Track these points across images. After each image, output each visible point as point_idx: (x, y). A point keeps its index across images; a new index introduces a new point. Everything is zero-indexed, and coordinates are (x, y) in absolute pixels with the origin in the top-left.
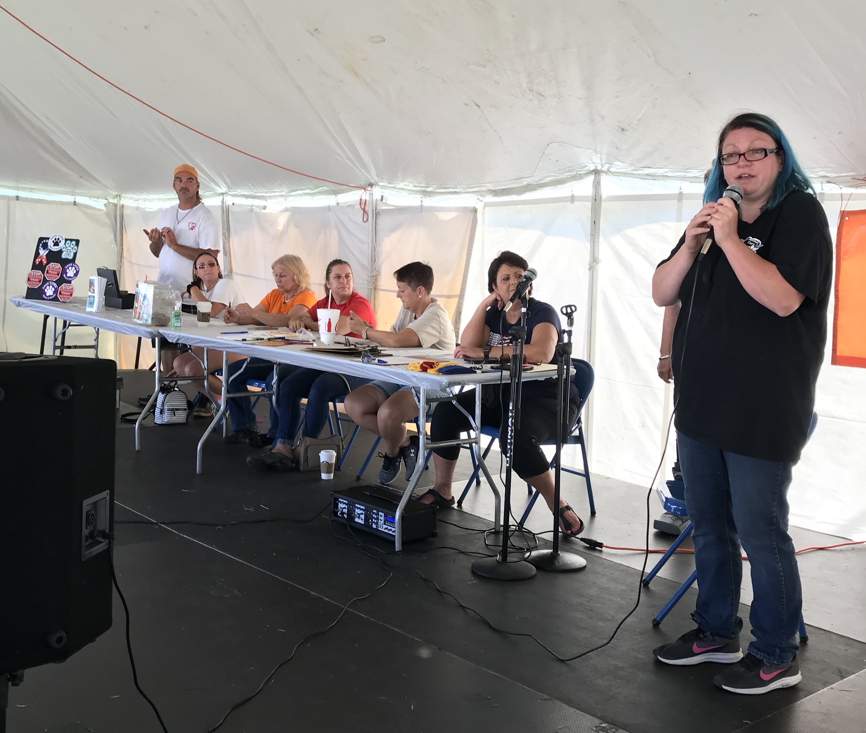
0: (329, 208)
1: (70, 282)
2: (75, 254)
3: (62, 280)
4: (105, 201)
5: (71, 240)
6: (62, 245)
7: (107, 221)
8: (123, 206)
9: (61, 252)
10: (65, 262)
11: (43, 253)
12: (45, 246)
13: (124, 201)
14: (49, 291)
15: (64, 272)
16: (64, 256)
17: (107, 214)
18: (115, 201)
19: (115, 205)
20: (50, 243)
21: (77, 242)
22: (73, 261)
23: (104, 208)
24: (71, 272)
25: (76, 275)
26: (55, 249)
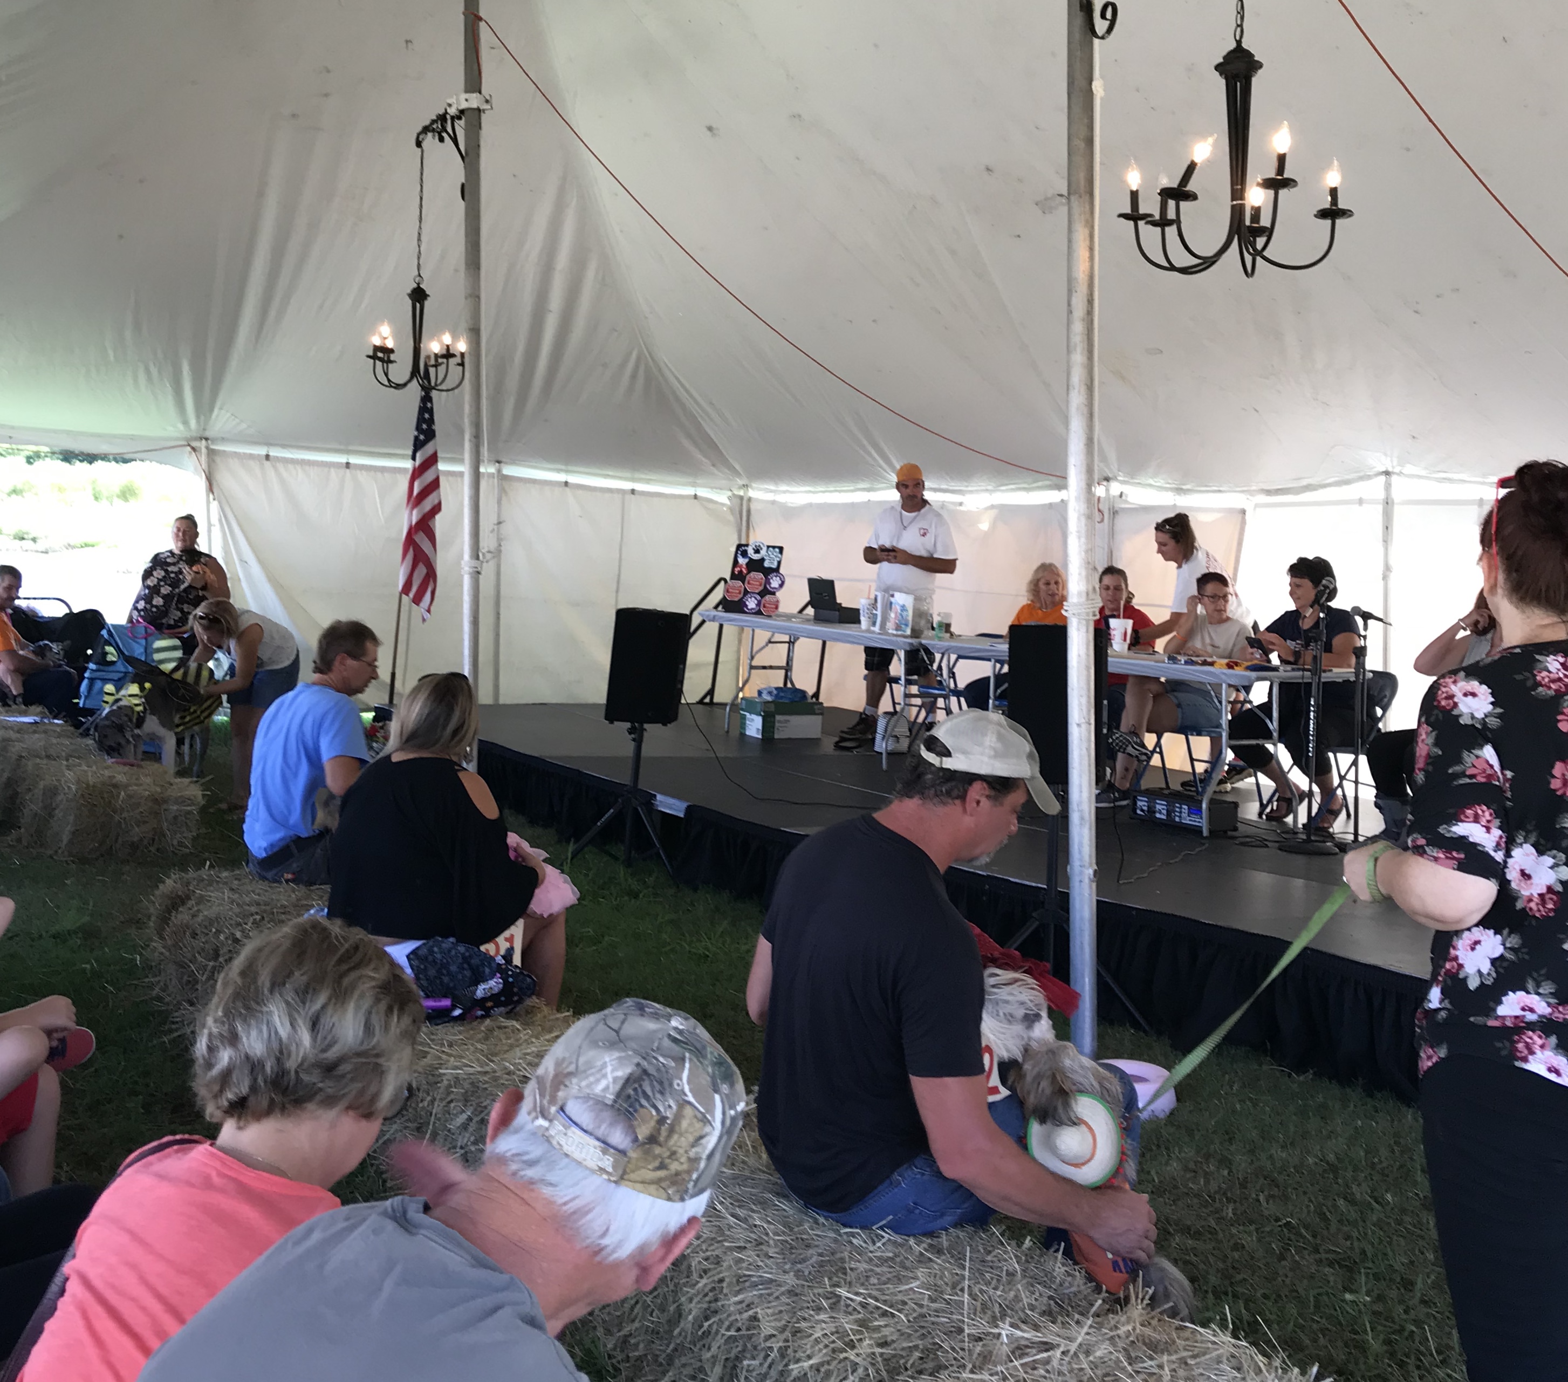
1: (774, 594)
2: (779, 563)
3: (766, 592)
4: (730, 493)
5: (774, 547)
6: (763, 552)
7: (731, 518)
8: (750, 499)
9: (763, 560)
10: (768, 572)
11: (742, 561)
12: (744, 554)
13: (752, 493)
14: (751, 604)
15: (768, 582)
16: (766, 564)
17: (731, 509)
18: (741, 493)
19: (741, 498)
20: (750, 551)
21: (781, 549)
22: (777, 570)
23: (728, 502)
24: (775, 583)
25: (781, 585)
26: (756, 557)
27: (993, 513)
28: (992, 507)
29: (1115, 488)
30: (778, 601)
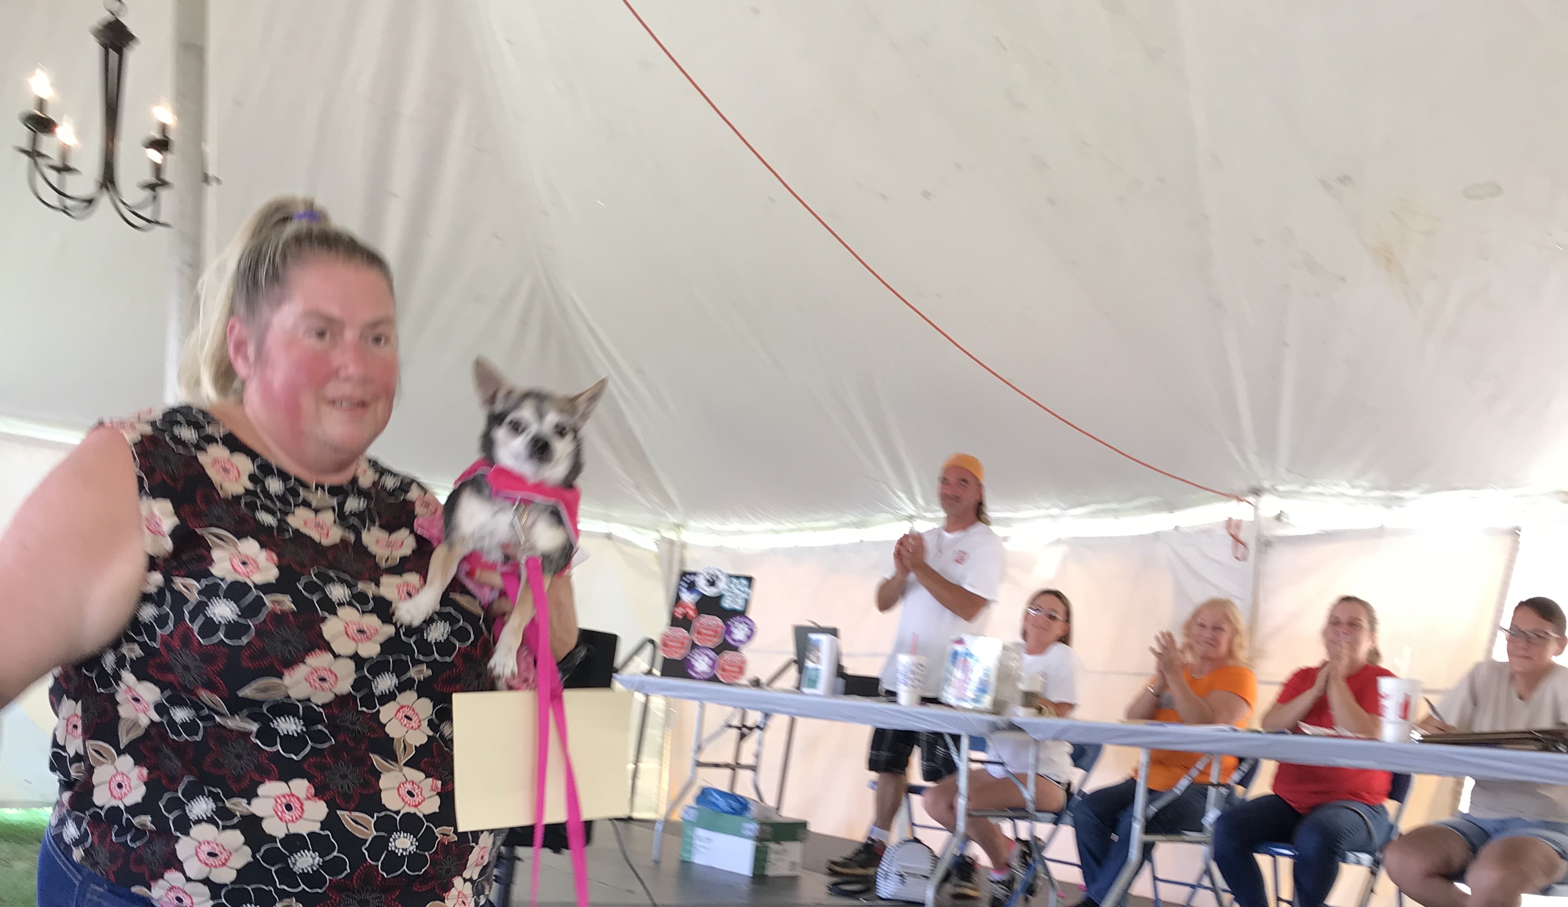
0: (1157, 536)
1: (735, 649)
2: (747, 601)
3: (726, 646)
4: (656, 536)
5: (738, 577)
6: (722, 585)
7: (657, 569)
8: (683, 546)
9: (720, 597)
10: (728, 615)
11: (688, 598)
12: (692, 587)
13: (685, 536)
14: (701, 664)
15: (729, 632)
16: (727, 604)
17: (658, 557)
18: (672, 535)
19: (671, 542)
20: (701, 584)
21: (749, 579)
22: (742, 614)
23: (653, 547)
24: (739, 632)
25: (749, 637)
26: (710, 592)
27: (1062, 550)
28: (1059, 541)
29: (1269, 505)
30: (744, 662)
